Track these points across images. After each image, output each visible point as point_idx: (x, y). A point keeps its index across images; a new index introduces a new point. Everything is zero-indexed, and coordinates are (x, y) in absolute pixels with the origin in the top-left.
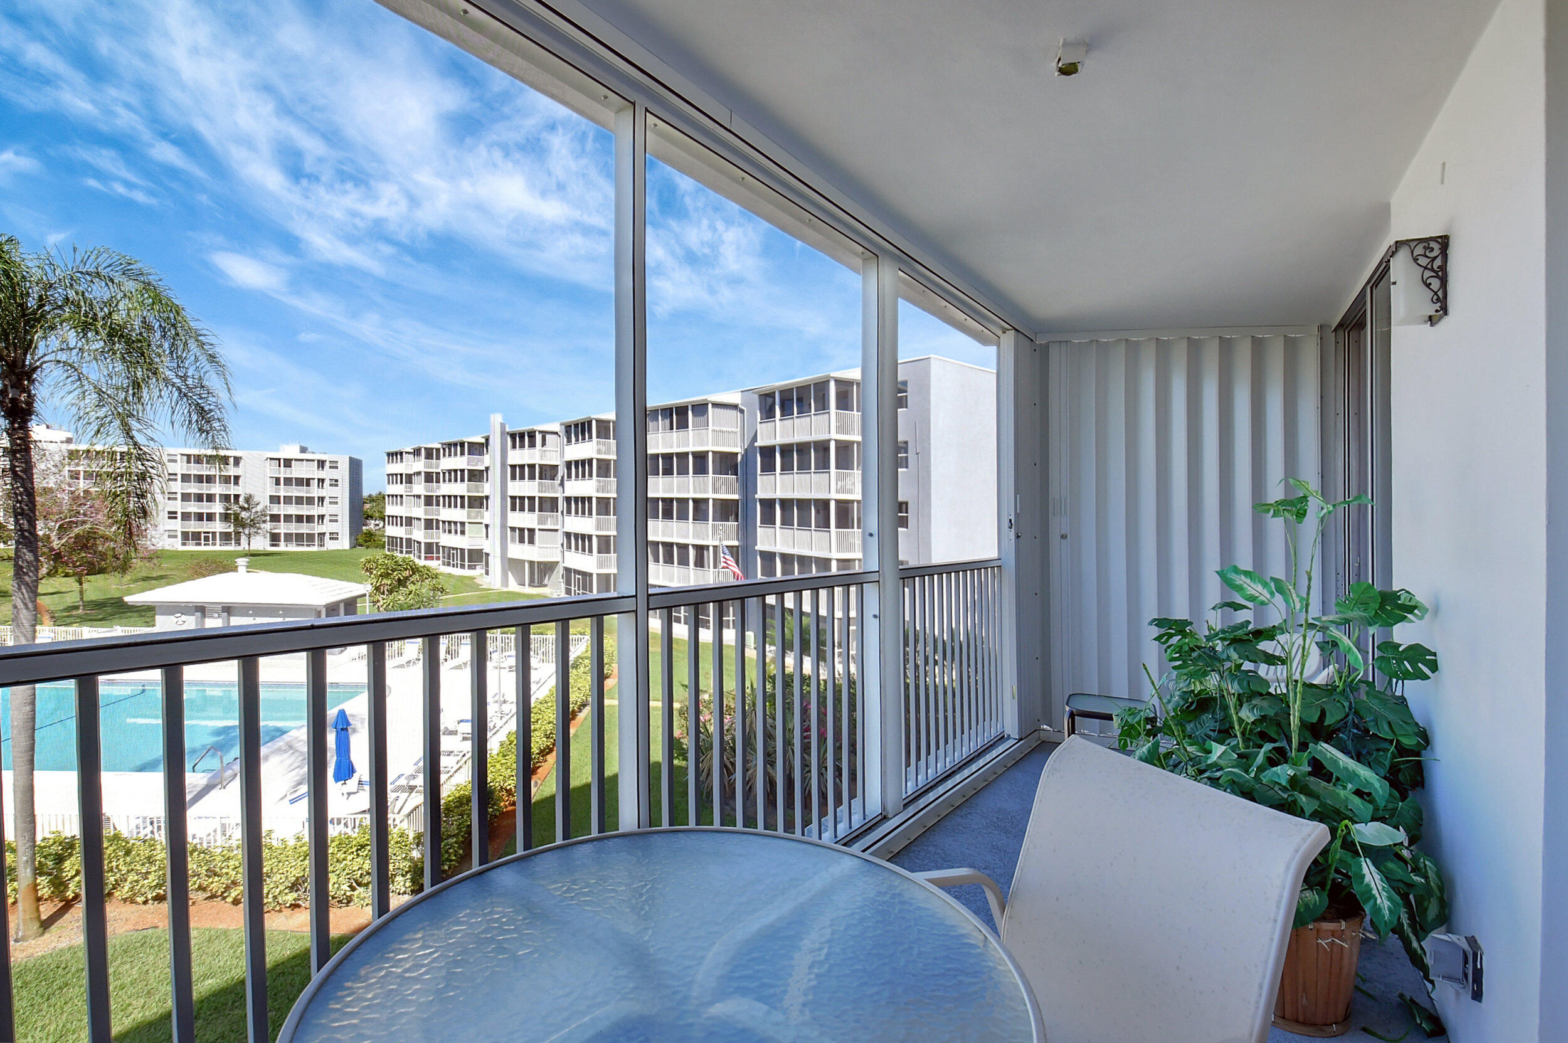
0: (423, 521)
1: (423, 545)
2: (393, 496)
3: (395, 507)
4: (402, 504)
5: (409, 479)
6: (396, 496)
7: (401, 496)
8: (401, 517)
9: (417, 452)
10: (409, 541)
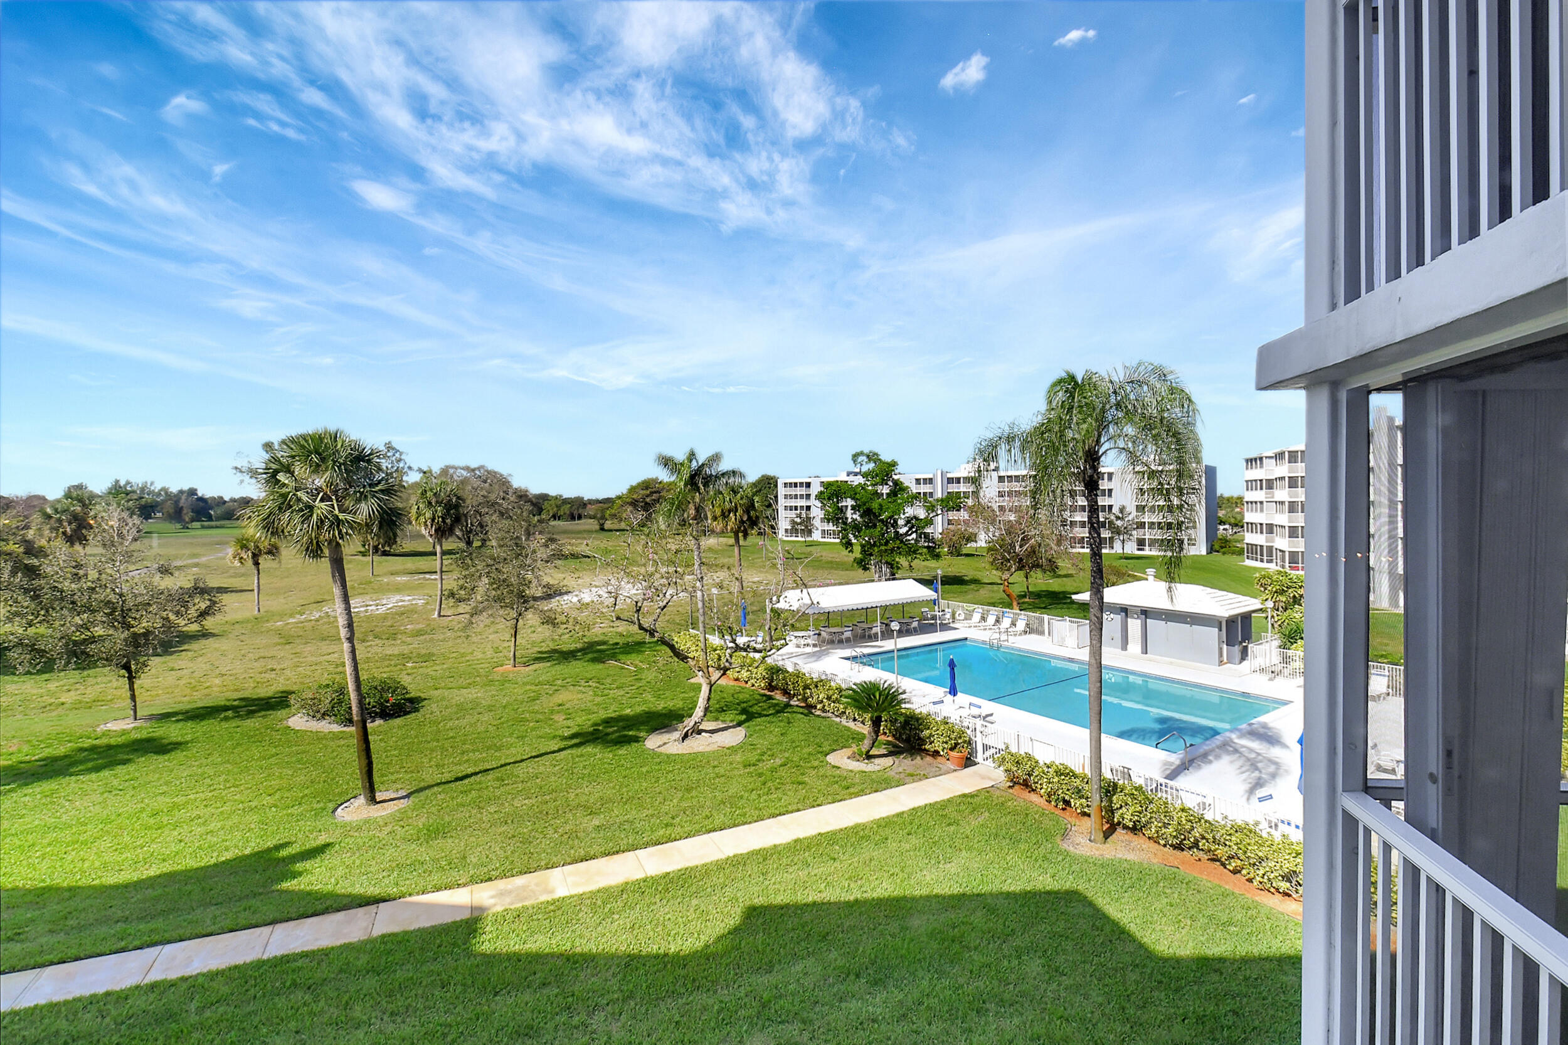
0: (1287, 528)
1: (1287, 554)
2: (1252, 502)
3: (1254, 514)
4: (1262, 511)
5: (1270, 484)
6: (1256, 502)
7: (1261, 503)
8: (1261, 524)
9: (1279, 456)
10: (1270, 549)
